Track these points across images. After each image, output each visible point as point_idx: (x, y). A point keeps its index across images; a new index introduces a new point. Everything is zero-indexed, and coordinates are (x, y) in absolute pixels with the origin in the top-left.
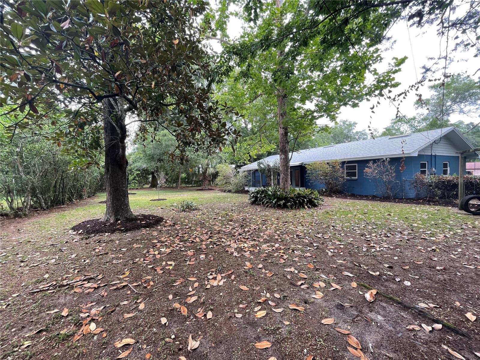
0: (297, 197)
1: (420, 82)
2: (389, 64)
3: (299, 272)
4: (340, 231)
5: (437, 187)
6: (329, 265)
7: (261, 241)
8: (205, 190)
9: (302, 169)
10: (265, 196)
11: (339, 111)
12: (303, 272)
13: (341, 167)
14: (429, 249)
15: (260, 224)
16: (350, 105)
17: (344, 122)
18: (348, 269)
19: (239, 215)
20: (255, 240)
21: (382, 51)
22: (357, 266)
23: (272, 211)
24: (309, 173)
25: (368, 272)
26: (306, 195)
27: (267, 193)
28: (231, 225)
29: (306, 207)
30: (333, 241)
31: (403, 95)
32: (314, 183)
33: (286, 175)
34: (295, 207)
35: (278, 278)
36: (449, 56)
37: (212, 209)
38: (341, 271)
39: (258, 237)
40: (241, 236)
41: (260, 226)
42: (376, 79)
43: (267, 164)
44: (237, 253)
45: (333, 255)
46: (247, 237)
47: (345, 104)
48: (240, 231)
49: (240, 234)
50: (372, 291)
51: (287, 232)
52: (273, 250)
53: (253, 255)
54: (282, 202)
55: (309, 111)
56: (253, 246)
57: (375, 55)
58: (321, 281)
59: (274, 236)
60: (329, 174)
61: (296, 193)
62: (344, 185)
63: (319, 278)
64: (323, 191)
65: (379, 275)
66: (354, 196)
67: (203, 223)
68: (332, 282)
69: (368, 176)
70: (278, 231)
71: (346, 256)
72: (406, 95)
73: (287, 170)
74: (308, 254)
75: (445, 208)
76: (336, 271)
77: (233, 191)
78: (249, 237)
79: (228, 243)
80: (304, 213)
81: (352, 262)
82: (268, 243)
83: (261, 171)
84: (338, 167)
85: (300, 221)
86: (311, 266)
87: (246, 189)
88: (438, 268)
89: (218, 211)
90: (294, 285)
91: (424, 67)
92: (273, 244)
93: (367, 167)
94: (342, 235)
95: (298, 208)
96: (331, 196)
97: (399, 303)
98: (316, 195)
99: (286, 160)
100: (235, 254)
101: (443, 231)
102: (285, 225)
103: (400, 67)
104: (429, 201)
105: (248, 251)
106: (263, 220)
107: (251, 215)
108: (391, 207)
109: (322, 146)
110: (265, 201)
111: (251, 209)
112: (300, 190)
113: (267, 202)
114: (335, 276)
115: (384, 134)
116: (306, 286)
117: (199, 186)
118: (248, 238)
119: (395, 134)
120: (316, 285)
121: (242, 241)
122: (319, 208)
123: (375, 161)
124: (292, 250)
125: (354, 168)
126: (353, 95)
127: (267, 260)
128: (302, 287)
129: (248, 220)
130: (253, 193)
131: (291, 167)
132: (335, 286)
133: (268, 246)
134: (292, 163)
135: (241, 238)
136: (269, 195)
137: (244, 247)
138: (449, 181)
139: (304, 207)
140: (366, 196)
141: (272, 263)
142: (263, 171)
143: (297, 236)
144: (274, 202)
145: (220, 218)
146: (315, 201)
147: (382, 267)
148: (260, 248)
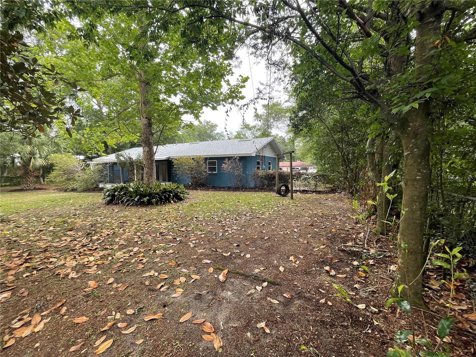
0: (163, 193)
1: (256, 99)
2: (238, 79)
3: (159, 274)
4: (202, 221)
5: (265, 179)
6: (190, 257)
7: (115, 248)
8: (27, 190)
9: (169, 163)
10: (125, 194)
11: (202, 110)
12: (164, 272)
13: (204, 163)
14: (261, 225)
15: (116, 227)
16: (210, 107)
17: (208, 123)
18: (207, 256)
19: (85, 221)
20: (106, 249)
21: (232, 67)
22: (214, 251)
23: (134, 209)
24: (176, 168)
25: (222, 255)
26: (172, 189)
27: (127, 190)
28: (71, 236)
29: (172, 202)
30: (195, 232)
31: (246, 106)
32: (181, 178)
33: (151, 169)
34: (161, 203)
35: (134, 288)
36: (271, 85)
37: (37, 218)
38: (200, 260)
39: (111, 245)
40: (85, 249)
41: (116, 229)
42: (229, 88)
43: (129, 157)
44: (75, 273)
45: (195, 246)
46: (95, 247)
47: (207, 105)
48: (85, 241)
49: (83, 246)
50: (224, 271)
51: (149, 232)
52: (131, 255)
53: (101, 269)
54: (145, 199)
55: (173, 105)
56: (102, 257)
57: (228, 68)
58: (182, 276)
59: (133, 239)
60: (194, 169)
61: (162, 188)
62: (207, 178)
63: (180, 274)
64: (189, 184)
65: (230, 255)
66: (215, 188)
67: (15, 241)
68: (192, 274)
69: (224, 171)
70: (139, 232)
71: (206, 245)
72: (248, 107)
73: (152, 164)
74: (171, 251)
75: (269, 193)
76: (196, 261)
77: (80, 189)
78: (99, 246)
79: (62, 262)
80: (170, 209)
81: (210, 249)
82: (125, 248)
83: (120, 164)
84: (202, 162)
85: (165, 217)
86: (173, 263)
87: (101, 186)
88: (266, 238)
89: (48, 219)
90: (153, 290)
91: (258, 89)
92: (130, 249)
93: (224, 163)
94: (203, 224)
95: (164, 204)
96: (197, 190)
97: (243, 275)
98: (182, 189)
99: (150, 154)
100: (73, 275)
101: (268, 210)
102: (147, 224)
103: (245, 84)
104: (261, 189)
105: (94, 266)
106: (121, 223)
107: (105, 218)
108: (240, 196)
109: (188, 142)
110: (125, 199)
111: (106, 211)
112: (166, 185)
113: (128, 200)
114: (195, 267)
115: (236, 137)
116: (166, 287)
117: (15, 185)
118: (96, 249)
119: (242, 138)
120: (177, 282)
121: (86, 255)
122: (185, 201)
123: (229, 158)
124: (153, 250)
125: (214, 163)
126: (213, 98)
127: (121, 270)
128: (162, 289)
129: (100, 225)
130: (108, 191)
131: (156, 161)
132: (195, 277)
133: (124, 253)
134: (157, 157)
135: (85, 250)
136: (131, 192)
137: (87, 262)
138: (271, 175)
139: (170, 202)
140: (224, 188)
141: (128, 272)
142: (123, 164)
143: (161, 233)
144: (136, 199)
145: (51, 228)
146: (181, 195)
147: (232, 247)
148: (113, 258)
